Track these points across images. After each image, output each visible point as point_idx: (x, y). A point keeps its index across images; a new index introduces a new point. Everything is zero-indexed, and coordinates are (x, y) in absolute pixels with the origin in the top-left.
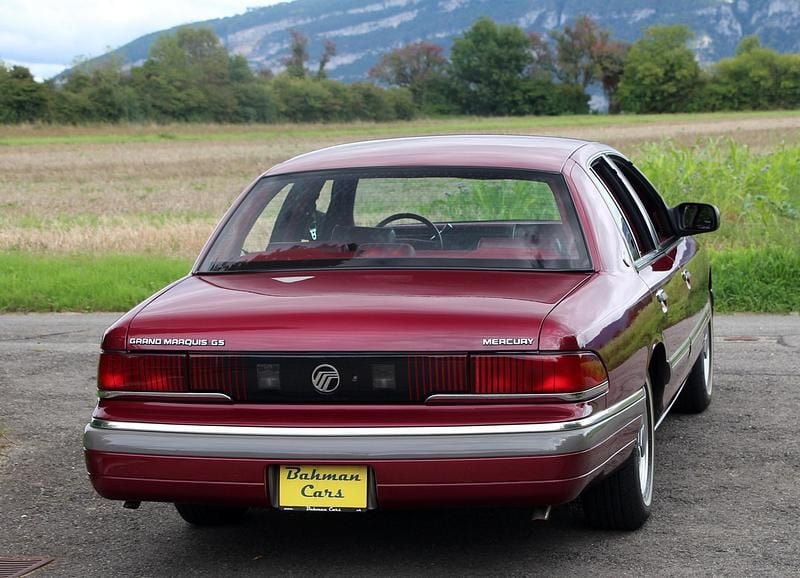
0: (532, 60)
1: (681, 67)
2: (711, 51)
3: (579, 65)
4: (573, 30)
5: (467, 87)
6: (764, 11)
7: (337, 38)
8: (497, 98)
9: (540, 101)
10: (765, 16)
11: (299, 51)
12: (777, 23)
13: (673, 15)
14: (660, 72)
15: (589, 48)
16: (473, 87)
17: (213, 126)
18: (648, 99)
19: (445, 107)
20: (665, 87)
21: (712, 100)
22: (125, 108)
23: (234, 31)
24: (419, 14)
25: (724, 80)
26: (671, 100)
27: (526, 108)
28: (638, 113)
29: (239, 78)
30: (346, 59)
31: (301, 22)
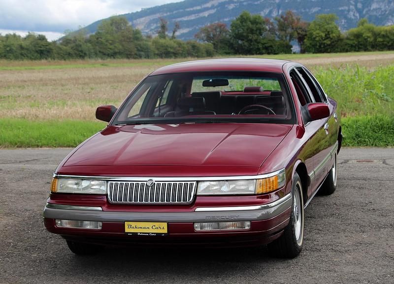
0: (266, 30)
1: (332, 33)
2: (346, 26)
3: (287, 32)
4: (285, 16)
5: (238, 42)
6: (369, 8)
7: (181, 21)
8: (251, 47)
9: (270, 48)
10: (370, 10)
11: (163, 27)
12: (375, 13)
13: (329, 10)
14: (323, 35)
15: (292, 24)
16: (240, 42)
17: (126, 60)
18: (318, 47)
19: (227, 51)
20: (325, 41)
21: (346, 47)
22: (87, 53)
23: (136, 19)
24: (217, 10)
25: (352, 38)
26: (328, 47)
27: (264, 51)
28: (313, 53)
29: (137, 39)
30: (185, 31)
31: (165, 15)
